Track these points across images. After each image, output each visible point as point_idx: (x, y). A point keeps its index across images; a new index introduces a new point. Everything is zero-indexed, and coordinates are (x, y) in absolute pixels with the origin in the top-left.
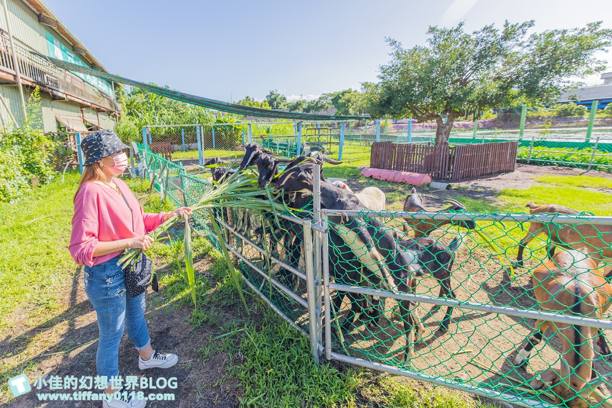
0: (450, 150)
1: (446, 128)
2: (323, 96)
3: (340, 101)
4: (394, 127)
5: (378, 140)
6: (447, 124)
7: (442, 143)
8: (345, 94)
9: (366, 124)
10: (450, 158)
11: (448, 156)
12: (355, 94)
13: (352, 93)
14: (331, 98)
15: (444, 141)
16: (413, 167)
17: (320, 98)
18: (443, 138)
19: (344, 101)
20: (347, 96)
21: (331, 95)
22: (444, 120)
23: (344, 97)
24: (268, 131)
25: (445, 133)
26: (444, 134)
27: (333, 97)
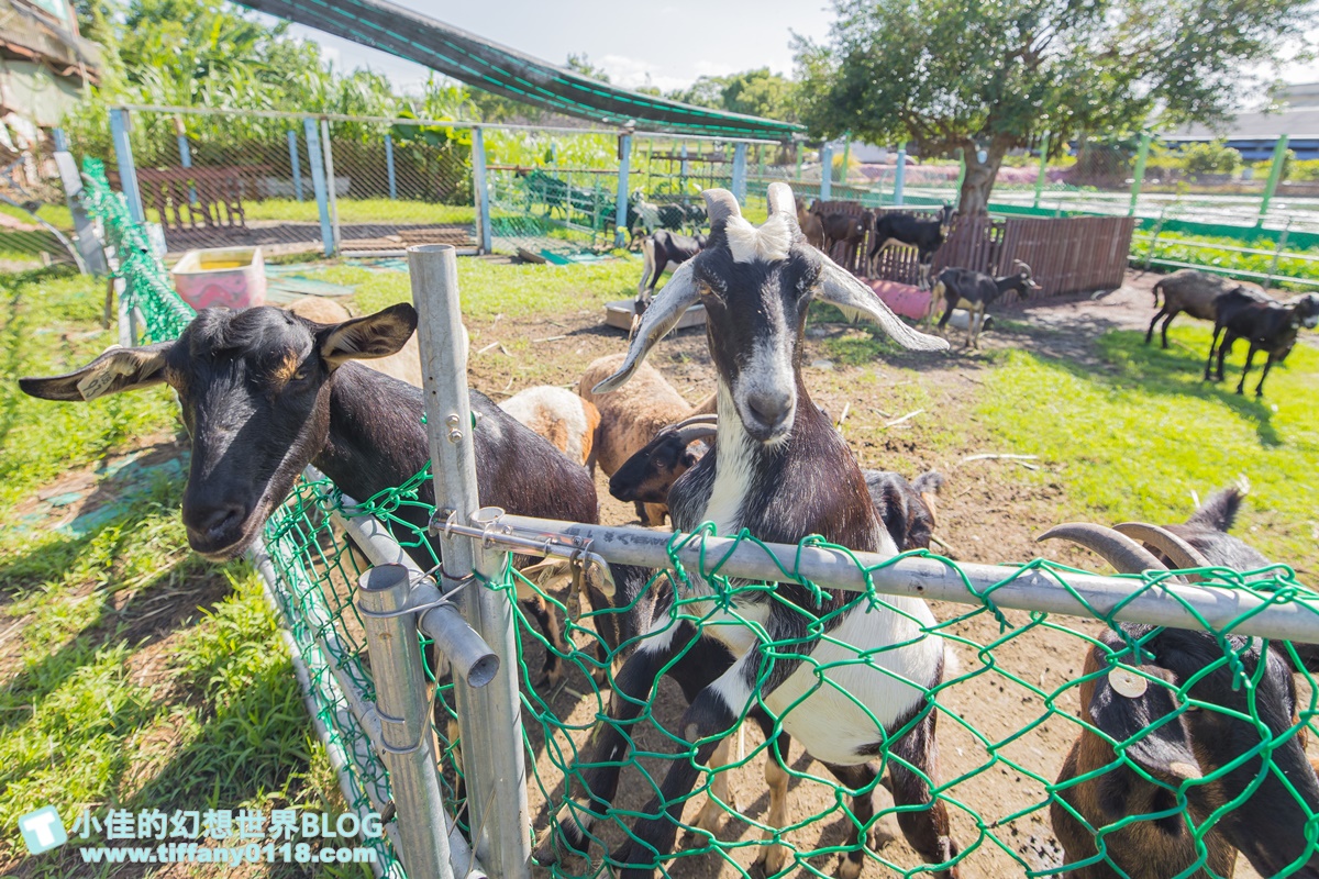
0: (994, 230)
1: (985, 174)
2: (702, 81)
3: (741, 96)
4: (863, 171)
5: (826, 196)
6: (988, 164)
7: (973, 212)
8: (755, 80)
9: (799, 160)
10: (992, 249)
11: (987, 245)
12: (777, 81)
13: (770, 80)
14: (719, 88)
15: (978, 207)
16: (904, 268)
17: (695, 87)
18: (975, 200)
19: (750, 99)
20: (759, 87)
21: (718, 80)
22: (983, 155)
23: (752, 88)
24: (548, 158)
25: (982, 186)
26: (979, 189)
27: (727, 87)
